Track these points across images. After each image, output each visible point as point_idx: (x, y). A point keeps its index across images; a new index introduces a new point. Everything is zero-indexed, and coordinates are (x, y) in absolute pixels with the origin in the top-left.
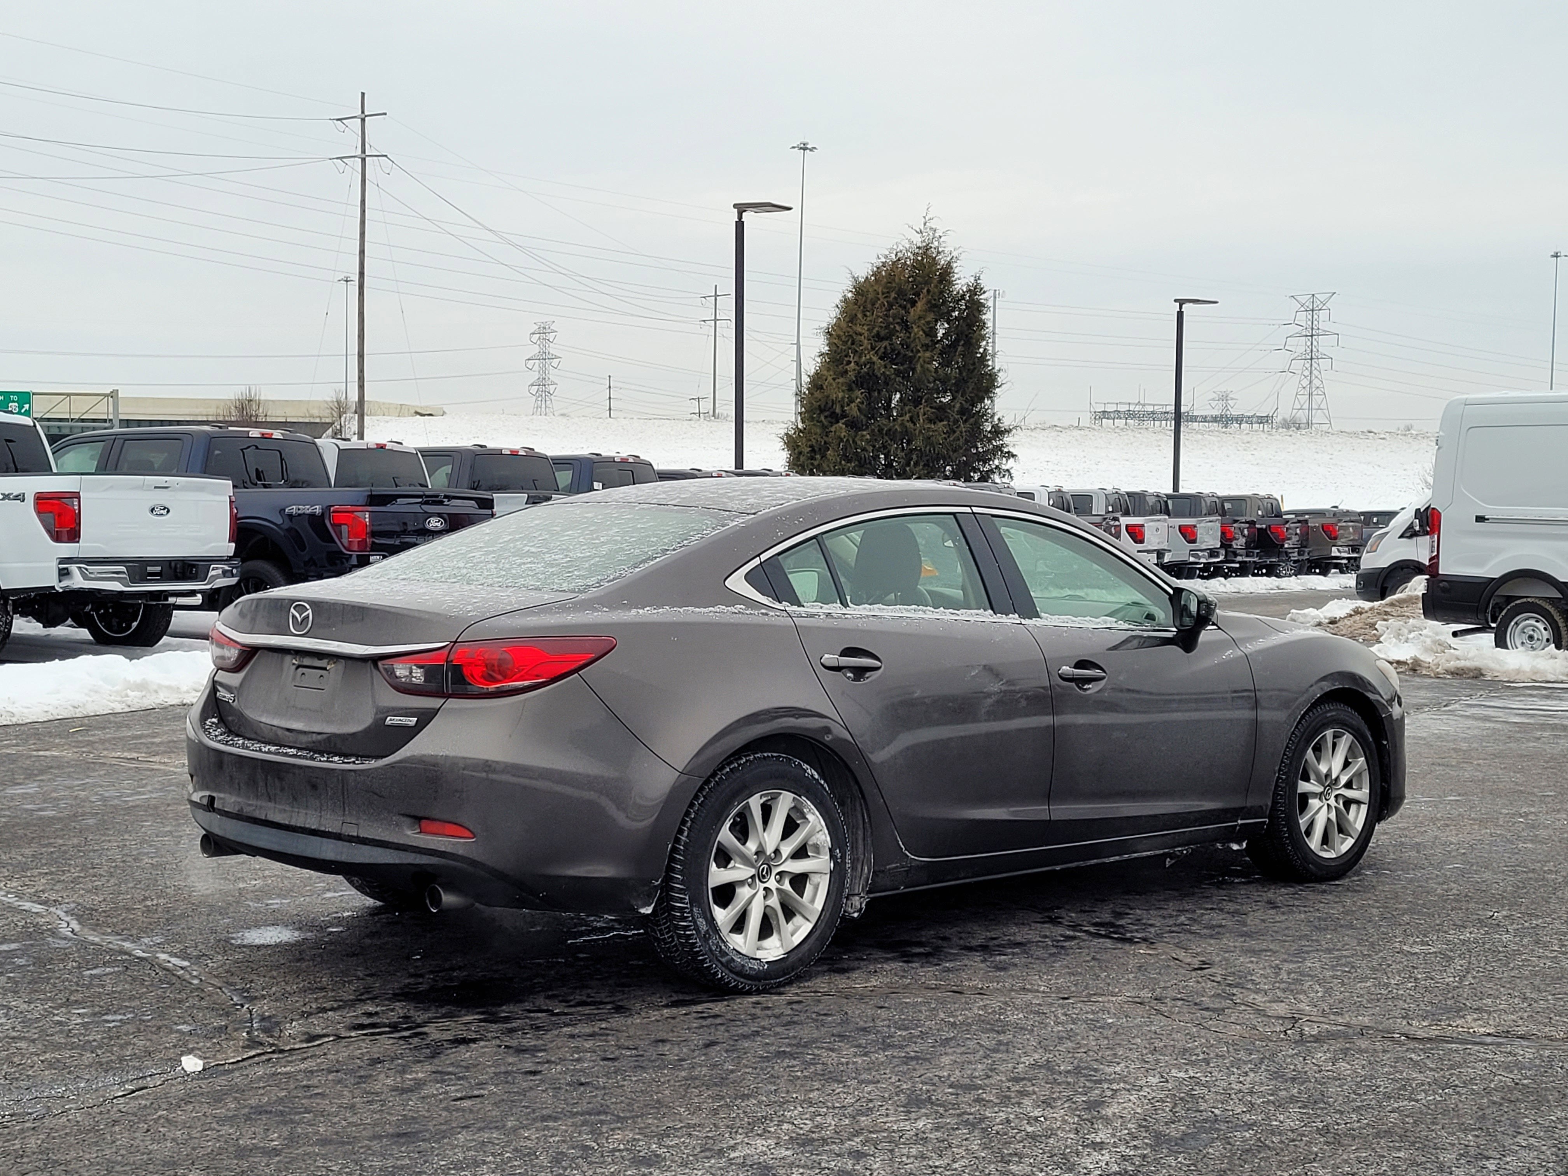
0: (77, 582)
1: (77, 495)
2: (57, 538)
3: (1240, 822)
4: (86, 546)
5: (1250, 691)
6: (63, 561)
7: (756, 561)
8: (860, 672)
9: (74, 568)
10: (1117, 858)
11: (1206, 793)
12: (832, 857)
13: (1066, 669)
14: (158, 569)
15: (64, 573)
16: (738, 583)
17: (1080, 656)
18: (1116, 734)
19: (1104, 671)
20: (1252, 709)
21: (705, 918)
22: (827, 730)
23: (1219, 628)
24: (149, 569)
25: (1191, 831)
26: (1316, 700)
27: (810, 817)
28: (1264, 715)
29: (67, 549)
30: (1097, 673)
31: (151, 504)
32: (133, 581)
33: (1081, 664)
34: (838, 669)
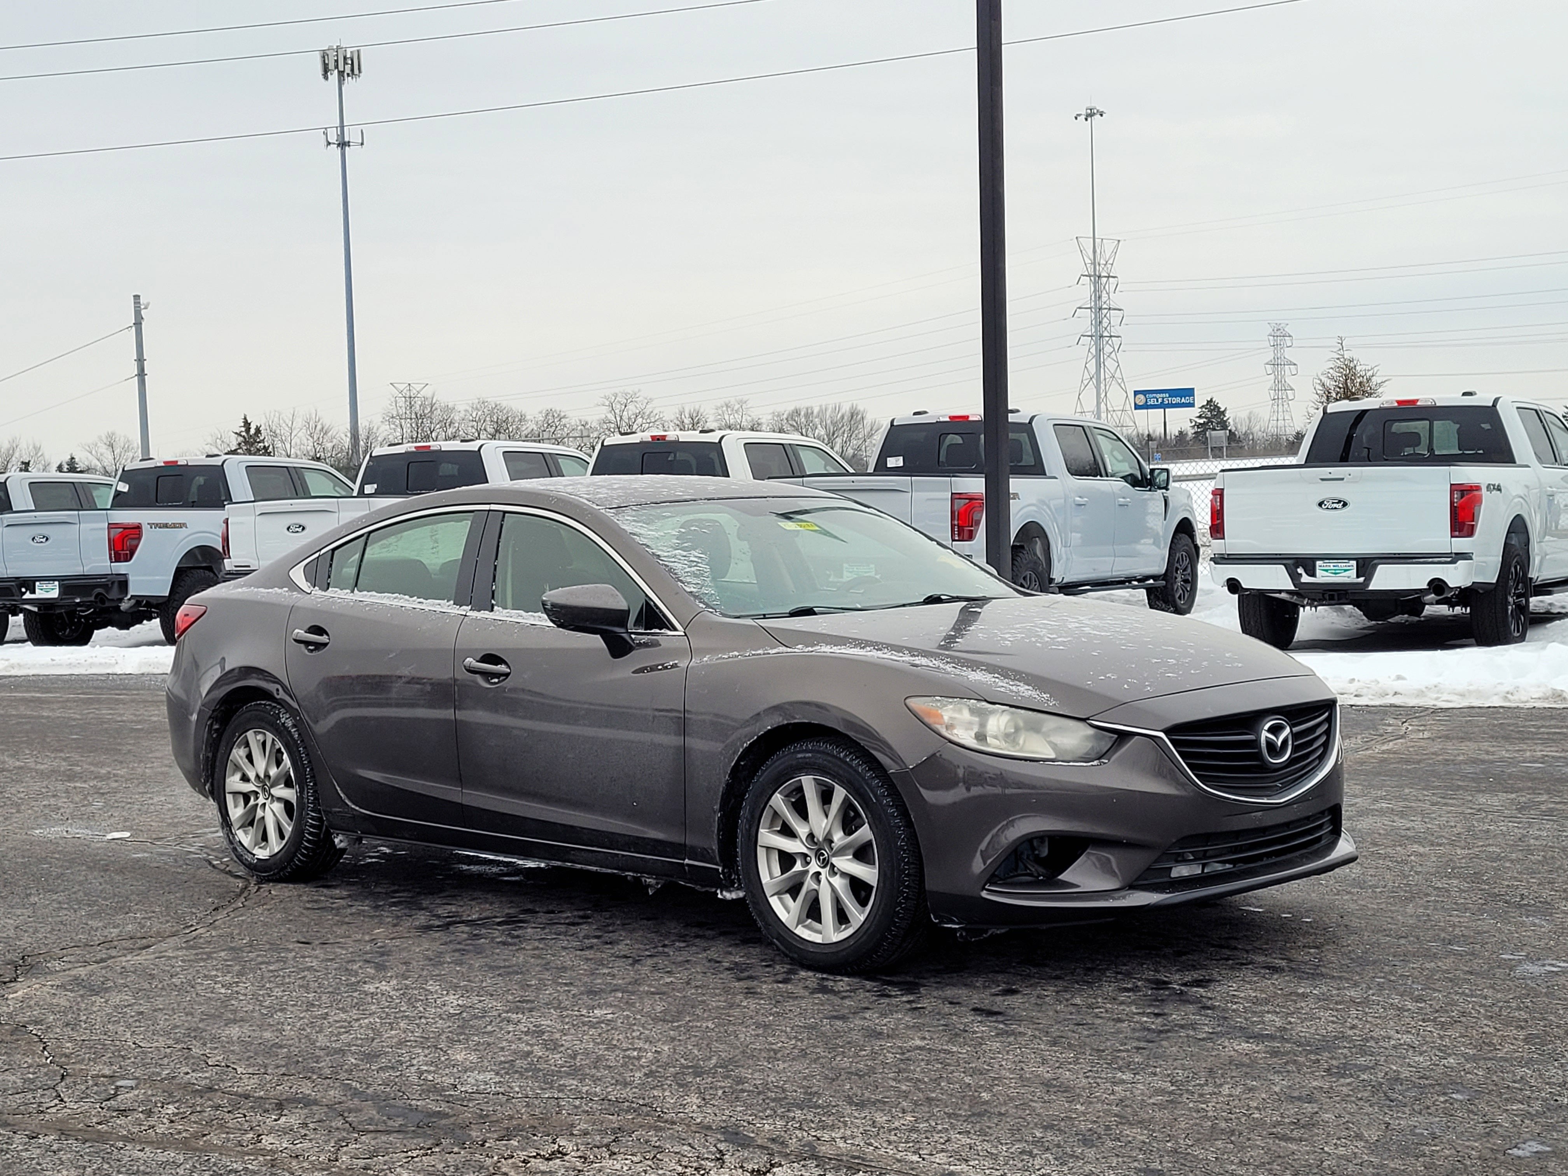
3: (687, 861)
5: (679, 712)
7: (318, 554)
8: (319, 646)
10: (559, 863)
11: (632, 815)
13: (472, 662)
16: (297, 571)
17: (486, 650)
18: (515, 732)
19: (509, 667)
20: (677, 734)
22: (277, 689)
25: (623, 855)
28: (696, 744)
30: (502, 668)
33: (489, 658)
34: (307, 643)
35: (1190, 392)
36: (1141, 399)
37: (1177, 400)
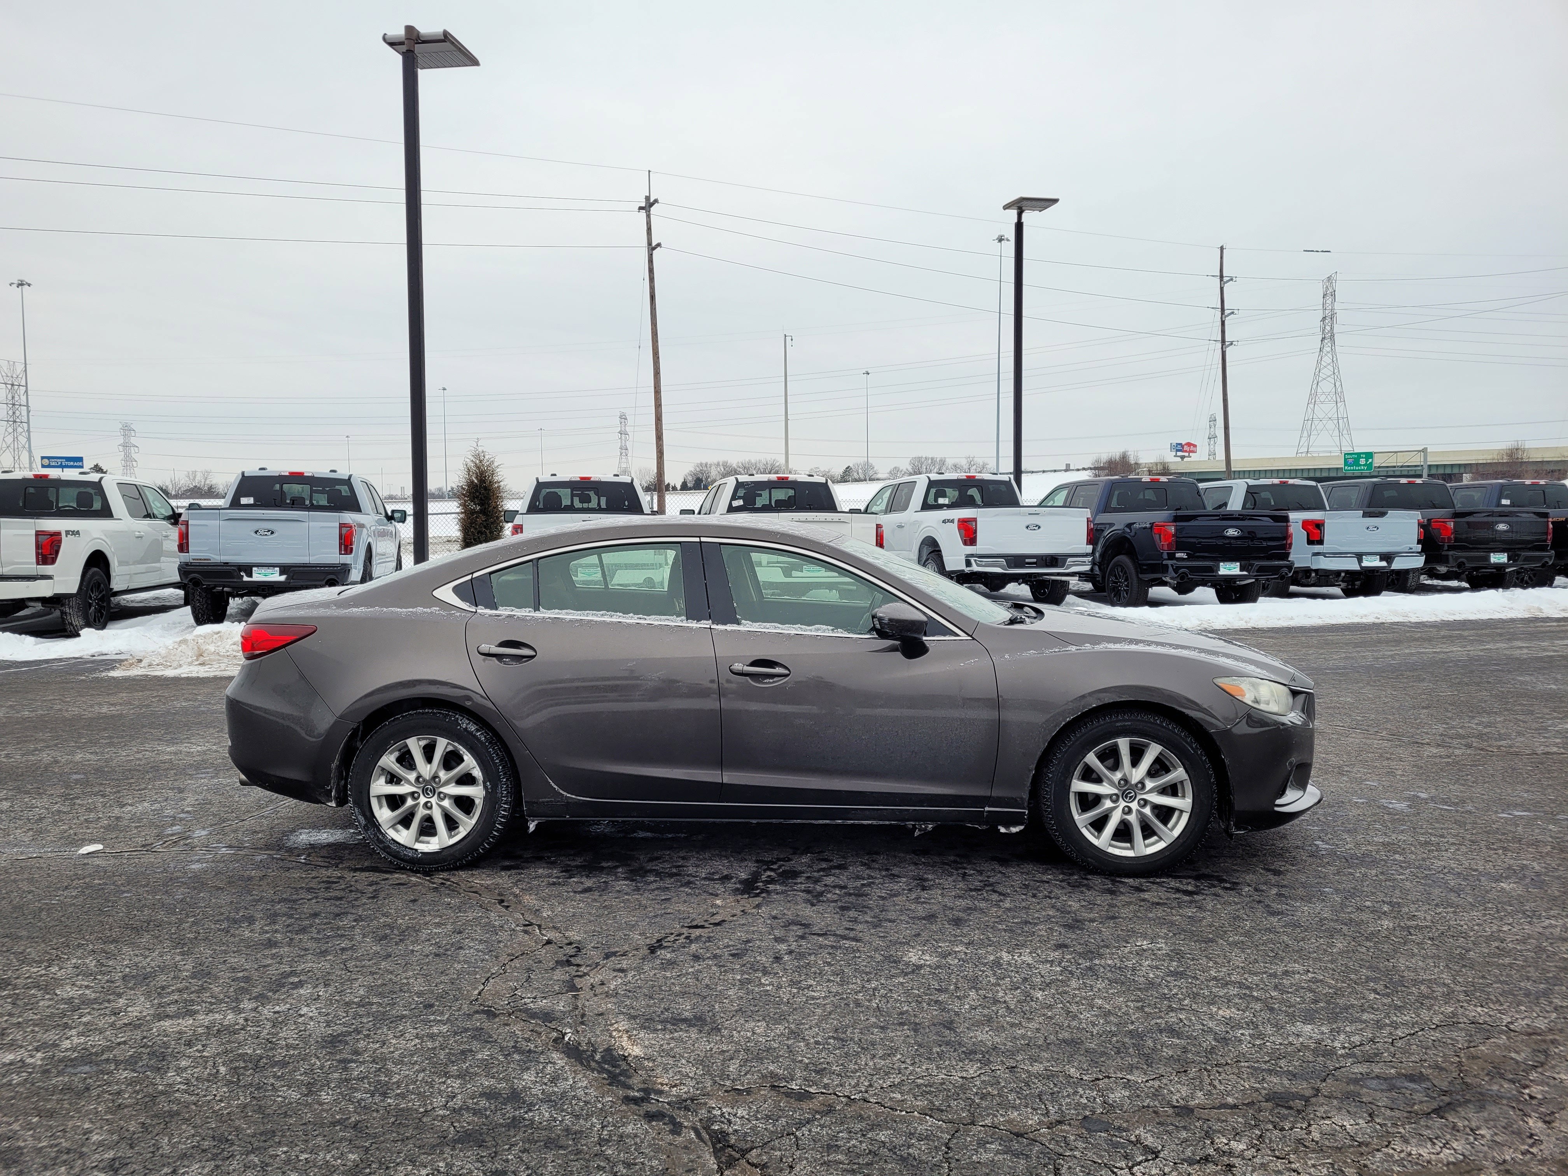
0: (975, 568)
1: (975, 520)
2: (965, 543)
3: (987, 809)
4: (981, 547)
6: (968, 556)
7: (469, 577)
9: (972, 560)
12: (485, 787)
13: (738, 666)
14: (1035, 560)
15: (968, 563)
16: (446, 593)
17: (758, 656)
19: (789, 670)
21: (364, 815)
22: (469, 698)
23: (974, 639)
24: (1027, 560)
26: (1090, 710)
27: (465, 757)
29: (970, 550)
30: (779, 671)
31: (1027, 524)
32: (1010, 567)
33: (759, 663)
34: (492, 655)
35: (80, 459)
36: (46, 462)
37: (72, 463)
